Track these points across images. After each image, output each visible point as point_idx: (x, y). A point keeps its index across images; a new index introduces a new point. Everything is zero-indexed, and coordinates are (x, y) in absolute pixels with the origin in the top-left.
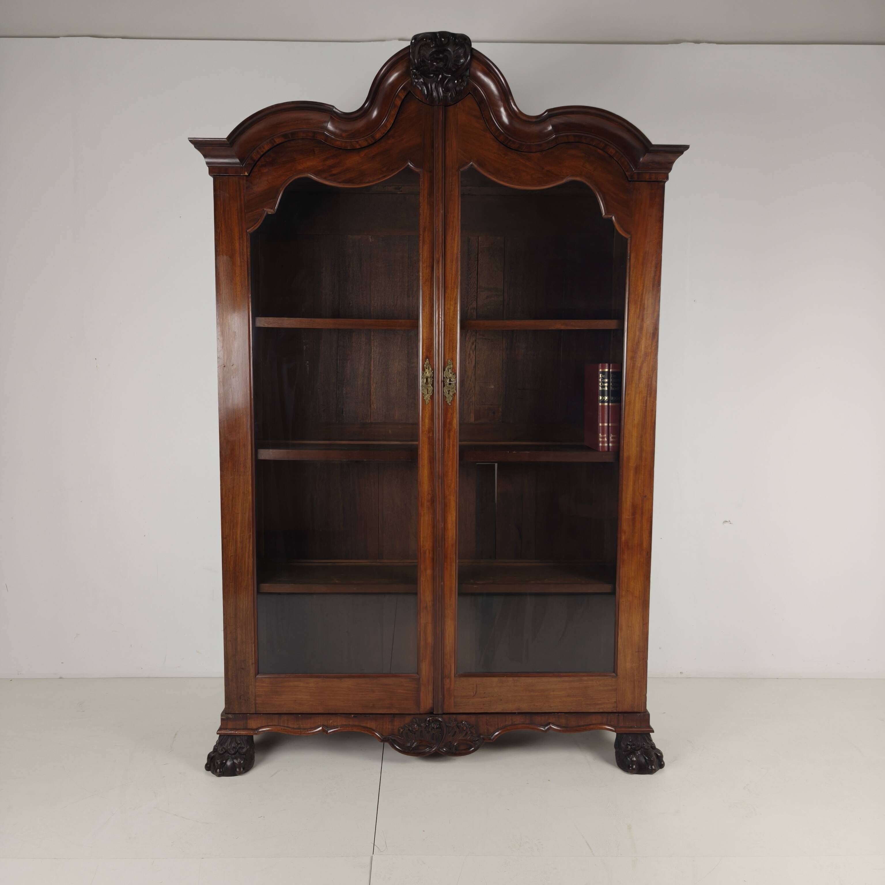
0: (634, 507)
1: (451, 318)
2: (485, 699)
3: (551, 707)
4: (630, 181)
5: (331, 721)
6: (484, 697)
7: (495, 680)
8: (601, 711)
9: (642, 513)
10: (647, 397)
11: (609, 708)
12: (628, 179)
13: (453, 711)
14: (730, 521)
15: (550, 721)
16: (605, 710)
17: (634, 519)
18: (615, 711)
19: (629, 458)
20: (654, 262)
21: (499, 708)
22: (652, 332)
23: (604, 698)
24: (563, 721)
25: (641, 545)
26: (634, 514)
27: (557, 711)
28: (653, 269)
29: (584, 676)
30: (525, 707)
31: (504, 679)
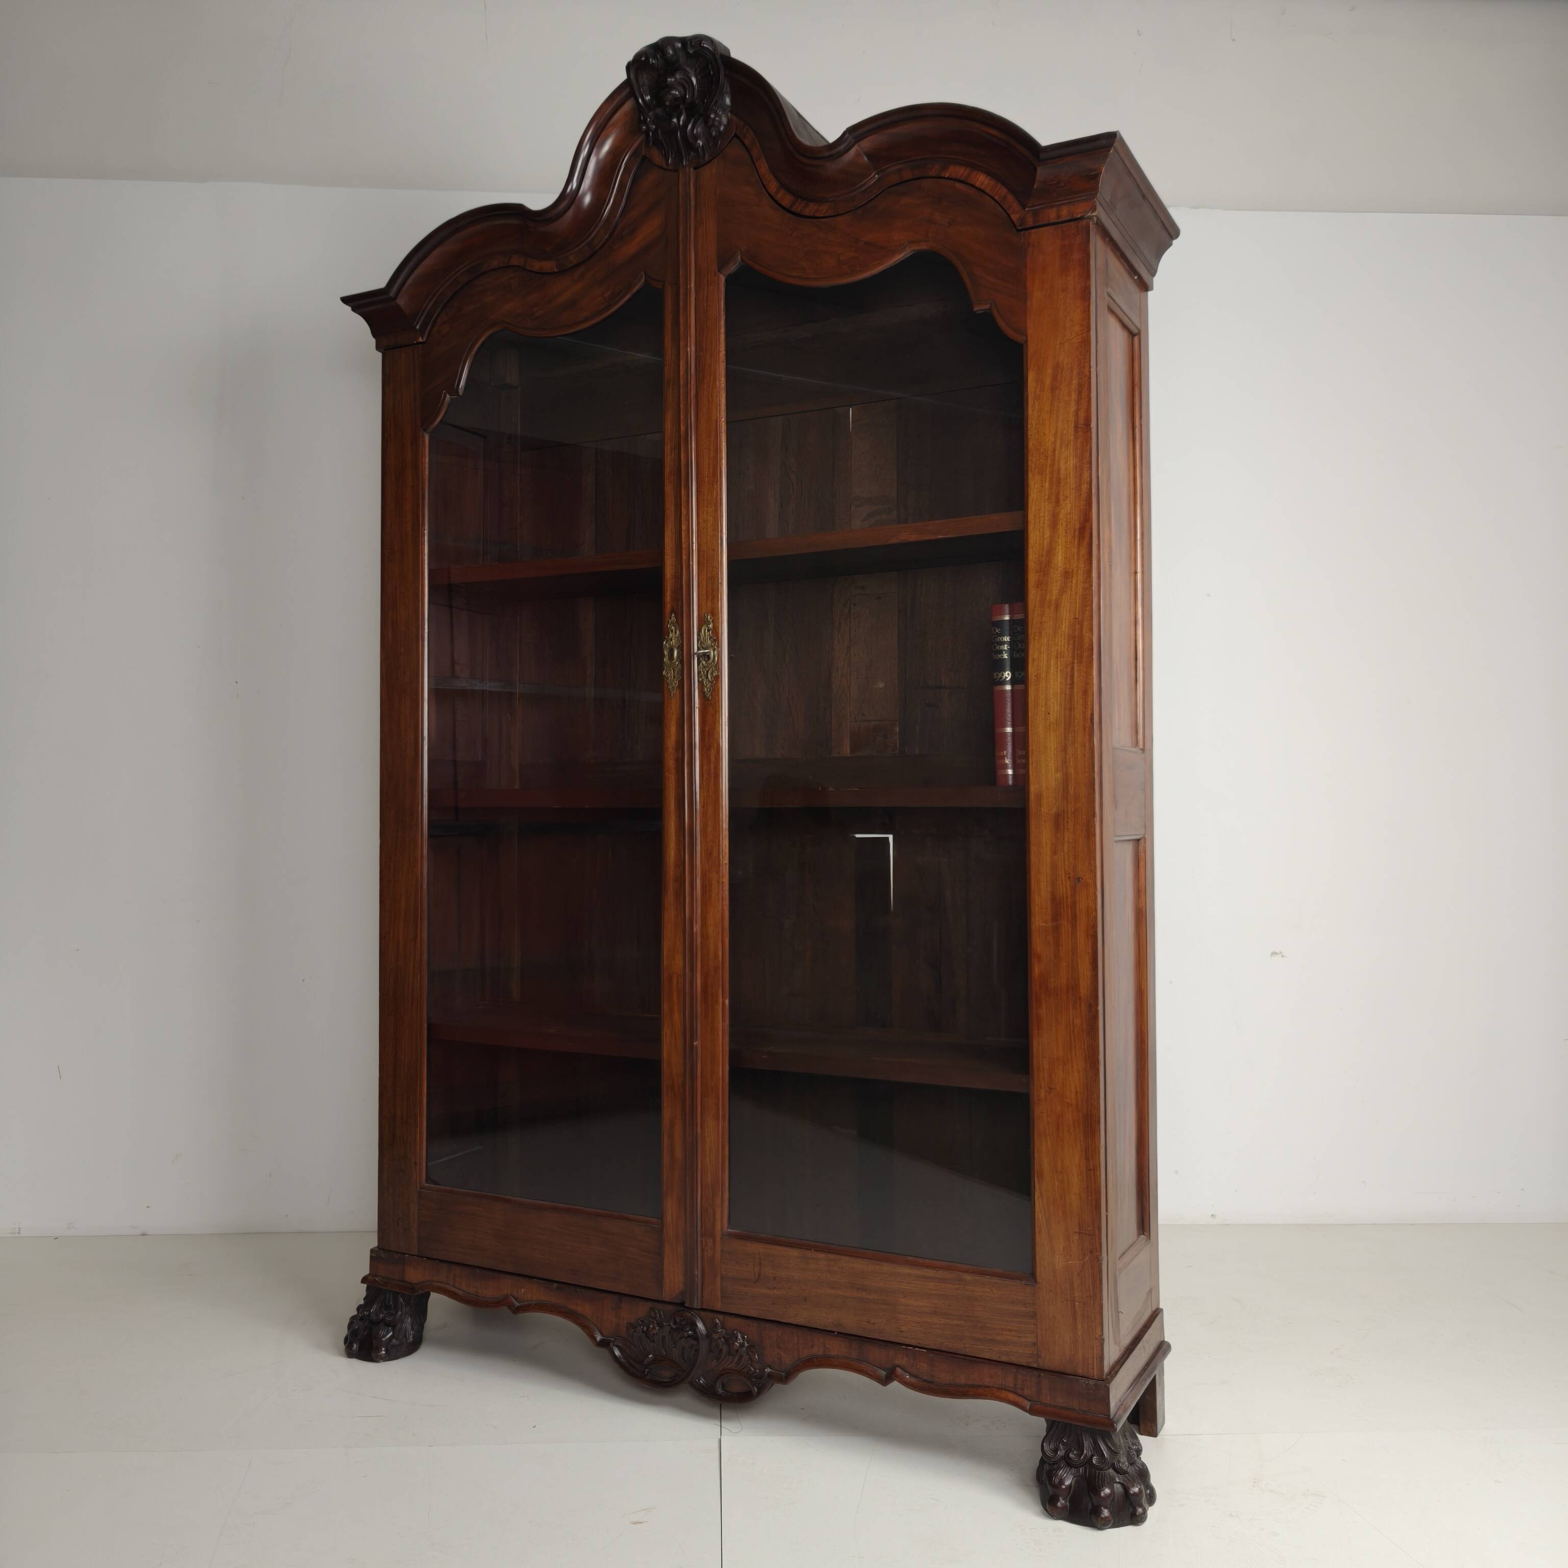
0: (1056, 902)
1: (709, 537)
2: (776, 1291)
3: (902, 1331)
4: (1021, 230)
5: (523, 1290)
6: (774, 1288)
7: (794, 1253)
8: (1004, 1358)
9: (1074, 918)
10: (1073, 663)
11: (1020, 1355)
12: (1016, 227)
13: (719, 1306)
14: (1281, 953)
15: (897, 1362)
16: (1014, 1359)
17: (1056, 929)
18: (1035, 1365)
19: (1039, 796)
20: (1075, 382)
21: (802, 1317)
22: (1077, 526)
23: (1010, 1330)
24: (923, 1367)
25: (1073, 987)
26: (1056, 917)
27: (914, 1342)
28: (1074, 396)
29: (966, 1271)
30: (850, 1322)
31: (811, 1254)
